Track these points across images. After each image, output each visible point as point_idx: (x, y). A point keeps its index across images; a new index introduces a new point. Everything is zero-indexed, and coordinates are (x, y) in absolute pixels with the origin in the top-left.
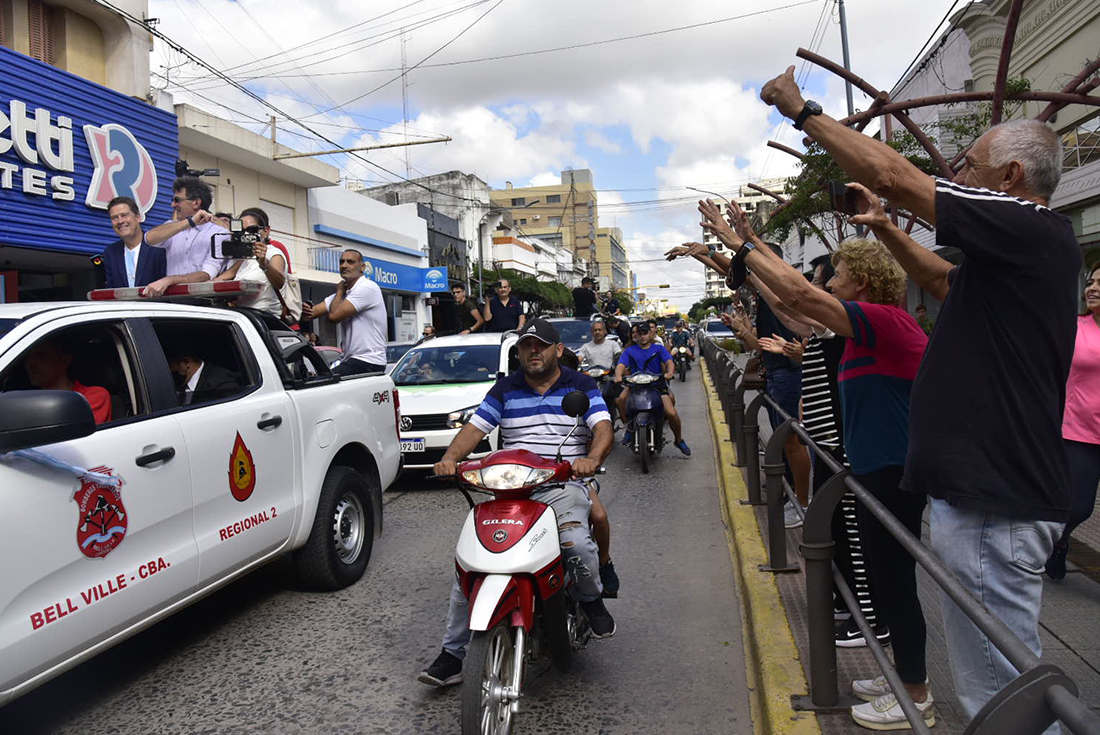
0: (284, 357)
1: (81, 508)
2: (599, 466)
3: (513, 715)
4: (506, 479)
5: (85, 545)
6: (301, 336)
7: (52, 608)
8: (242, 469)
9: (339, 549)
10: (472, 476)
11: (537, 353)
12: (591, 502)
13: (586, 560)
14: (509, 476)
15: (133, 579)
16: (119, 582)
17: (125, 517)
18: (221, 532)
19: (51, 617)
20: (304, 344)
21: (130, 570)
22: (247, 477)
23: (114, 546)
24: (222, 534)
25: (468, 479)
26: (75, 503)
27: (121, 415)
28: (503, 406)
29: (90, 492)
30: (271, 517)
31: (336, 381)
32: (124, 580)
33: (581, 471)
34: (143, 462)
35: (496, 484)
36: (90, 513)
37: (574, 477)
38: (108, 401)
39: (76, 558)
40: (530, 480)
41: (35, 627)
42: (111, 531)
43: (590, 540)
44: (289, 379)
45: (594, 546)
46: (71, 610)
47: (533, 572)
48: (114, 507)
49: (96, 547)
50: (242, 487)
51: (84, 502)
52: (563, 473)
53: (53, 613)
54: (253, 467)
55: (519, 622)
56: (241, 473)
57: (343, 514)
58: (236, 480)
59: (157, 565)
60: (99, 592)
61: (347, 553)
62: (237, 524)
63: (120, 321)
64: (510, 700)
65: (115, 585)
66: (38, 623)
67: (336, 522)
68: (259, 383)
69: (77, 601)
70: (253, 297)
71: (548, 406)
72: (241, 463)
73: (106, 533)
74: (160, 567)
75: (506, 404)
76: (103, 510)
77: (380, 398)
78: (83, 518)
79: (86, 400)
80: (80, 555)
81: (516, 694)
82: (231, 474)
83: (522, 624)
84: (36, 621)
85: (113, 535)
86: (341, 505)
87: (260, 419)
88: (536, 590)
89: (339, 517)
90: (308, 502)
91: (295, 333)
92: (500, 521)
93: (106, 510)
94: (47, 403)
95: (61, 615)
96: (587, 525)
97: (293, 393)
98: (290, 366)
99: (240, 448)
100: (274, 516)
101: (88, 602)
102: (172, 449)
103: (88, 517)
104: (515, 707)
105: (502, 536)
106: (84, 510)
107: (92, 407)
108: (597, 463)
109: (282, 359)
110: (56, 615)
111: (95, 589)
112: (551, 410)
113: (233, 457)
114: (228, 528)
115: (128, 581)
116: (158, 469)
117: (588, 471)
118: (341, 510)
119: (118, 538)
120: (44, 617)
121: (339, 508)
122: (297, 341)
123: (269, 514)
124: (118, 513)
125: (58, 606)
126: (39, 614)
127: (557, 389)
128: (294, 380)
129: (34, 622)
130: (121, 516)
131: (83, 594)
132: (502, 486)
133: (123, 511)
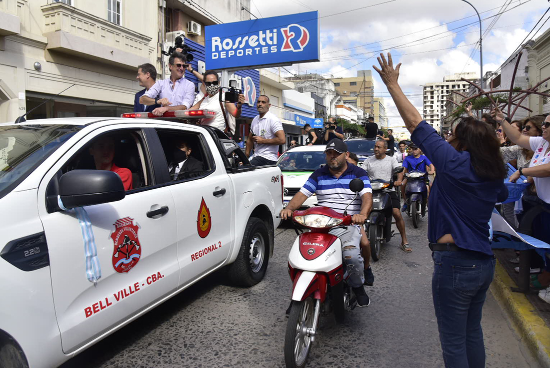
0: (227, 154)
1: (115, 243)
2: (367, 219)
3: (311, 342)
4: (317, 222)
5: (117, 265)
6: (235, 143)
7: (97, 304)
8: (205, 219)
9: (251, 264)
10: (299, 219)
11: (335, 157)
12: (361, 235)
13: (357, 266)
14: (319, 220)
15: (143, 285)
16: (136, 287)
17: (140, 248)
18: (192, 256)
19: (96, 309)
20: (237, 147)
21: (142, 280)
22: (207, 224)
23: (133, 266)
24: (193, 257)
25: (297, 220)
26: (111, 240)
27: (139, 186)
28: (317, 183)
29: (120, 233)
30: (218, 247)
31: (253, 169)
32: (138, 286)
33: (357, 221)
34: (151, 215)
35: (311, 224)
36: (120, 246)
37: (353, 224)
38: (131, 177)
39: (112, 273)
40: (329, 223)
41: (87, 316)
42: (131, 257)
43: (360, 256)
44: (228, 167)
45: (362, 259)
46: (108, 305)
47: (327, 272)
48: (134, 242)
49: (123, 267)
50: (204, 230)
51: (117, 239)
52: (347, 221)
53: (98, 307)
54: (210, 218)
55: (318, 297)
56: (203, 222)
57: (255, 244)
58: (201, 226)
59: (157, 277)
60: (124, 294)
61: (256, 266)
62: (201, 251)
63: (139, 129)
64: (310, 335)
65: (133, 289)
66: (89, 313)
67: (251, 248)
68: (214, 169)
69: (111, 299)
70: (210, 119)
71: (340, 184)
72: (204, 216)
73: (129, 258)
74: (158, 277)
75: (319, 182)
76: (127, 244)
77: (275, 179)
78: (116, 249)
79: (119, 176)
80: (114, 271)
81: (314, 332)
82: (198, 222)
83: (319, 298)
84: (88, 312)
85: (133, 259)
86: (254, 239)
87: (214, 190)
88: (328, 281)
89: (252, 246)
90: (237, 238)
91: (232, 141)
92: (312, 243)
93: (129, 244)
94: (96, 179)
95: (102, 308)
96: (359, 248)
97: (231, 175)
98: (229, 159)
99: (204, 206)
100: (220, 246)
101: (118, 299)
102: (167, 207)
103: (119, 248)
104: (313, 339)
105: (312, 251)
106: (116, 244)
107: (122, 180)
108: (366, 218)
109: (226, 156)
110: (99, 308)
111: (122, 291)
112: (341, 186)
113: (200, 212)
114: (196, 254)
115: (140, 287)
116: (159, 219)
117: (360, 221)
118: (254, 242)
119: (136, 261)
120: (92, 310)
121: (253, 241)
122: (233, 145)
123: (218, 246)
124: (136, 246)
125: (100, 302)
126: (90, 308)
127: (345, 175)
128: (231, 169)
129: (86, 313)
130: (137, 247)
131: (115, 295)
132: (315, 226)
133: (139, 245)
